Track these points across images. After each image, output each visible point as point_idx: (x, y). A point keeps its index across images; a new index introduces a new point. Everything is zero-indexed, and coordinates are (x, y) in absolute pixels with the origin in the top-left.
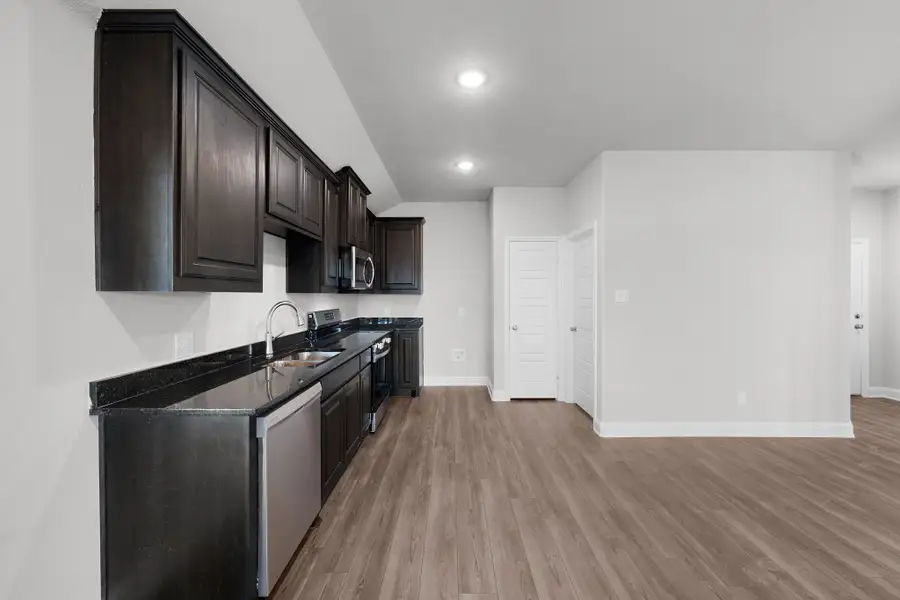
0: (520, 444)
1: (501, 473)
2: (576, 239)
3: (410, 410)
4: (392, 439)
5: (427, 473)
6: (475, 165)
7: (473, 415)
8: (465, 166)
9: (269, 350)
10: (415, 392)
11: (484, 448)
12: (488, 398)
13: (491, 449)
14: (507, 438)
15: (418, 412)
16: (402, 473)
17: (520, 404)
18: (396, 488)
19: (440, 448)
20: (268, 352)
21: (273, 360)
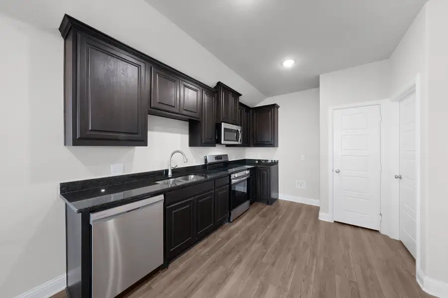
0: (322, 263)
1: (289, 287)
2: (400, 99)
3: (260, 213)
4: (238, 229)
5: (239, 262)
6: (295, 60)
7: (297, 226)
8: (289, 63)
9: (170, 174)
10: (271, 201)
11: (290, 256)
12: (317, 215)
13: (294, 260)
14: (314, 254)
15: (264, 216)
16: (226, 254)
17: (340, 227)
18: (216, 264)
19: (261, 244)
20: (169, 174)
21: (171, 178)
